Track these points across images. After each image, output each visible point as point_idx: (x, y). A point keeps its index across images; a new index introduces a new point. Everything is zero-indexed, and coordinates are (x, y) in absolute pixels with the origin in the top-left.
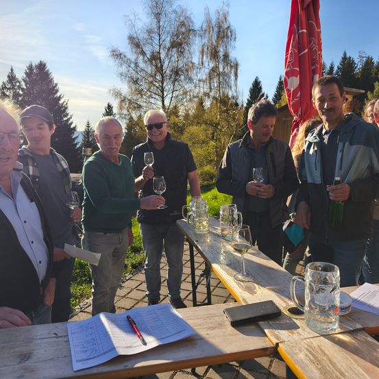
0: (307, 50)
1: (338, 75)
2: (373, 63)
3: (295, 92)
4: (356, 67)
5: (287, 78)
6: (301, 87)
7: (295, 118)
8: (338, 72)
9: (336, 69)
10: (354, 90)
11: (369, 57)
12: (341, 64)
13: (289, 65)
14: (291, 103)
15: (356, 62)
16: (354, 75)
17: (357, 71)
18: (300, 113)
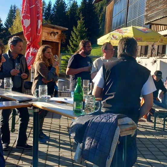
0: (34, 6)
1: (54, 11)
2: (77, 6)
3: (28, 28)
4: (66, 7)
5: (23, 20)
6: (31, 25)
7: (28, 43)
8: (54, 9)
9: (52, 6)
10: (62, 27)
11: (75, 1)
12: (56, 3)
13: (24, 12)
14: (26, 34)
15: (67, 4)
16: (65, 13)
17: (67, 10)
18: (31, 40)
